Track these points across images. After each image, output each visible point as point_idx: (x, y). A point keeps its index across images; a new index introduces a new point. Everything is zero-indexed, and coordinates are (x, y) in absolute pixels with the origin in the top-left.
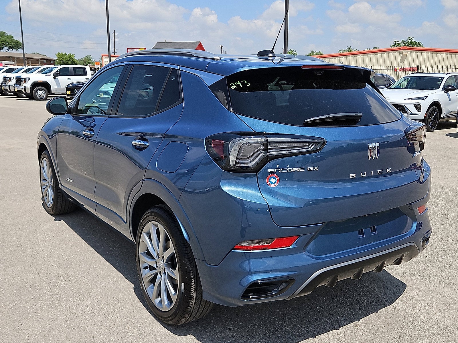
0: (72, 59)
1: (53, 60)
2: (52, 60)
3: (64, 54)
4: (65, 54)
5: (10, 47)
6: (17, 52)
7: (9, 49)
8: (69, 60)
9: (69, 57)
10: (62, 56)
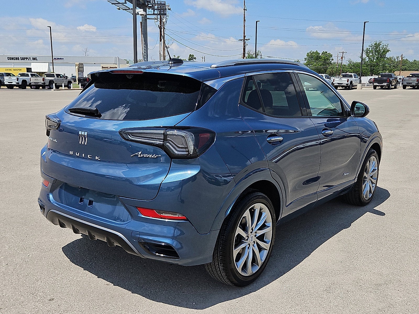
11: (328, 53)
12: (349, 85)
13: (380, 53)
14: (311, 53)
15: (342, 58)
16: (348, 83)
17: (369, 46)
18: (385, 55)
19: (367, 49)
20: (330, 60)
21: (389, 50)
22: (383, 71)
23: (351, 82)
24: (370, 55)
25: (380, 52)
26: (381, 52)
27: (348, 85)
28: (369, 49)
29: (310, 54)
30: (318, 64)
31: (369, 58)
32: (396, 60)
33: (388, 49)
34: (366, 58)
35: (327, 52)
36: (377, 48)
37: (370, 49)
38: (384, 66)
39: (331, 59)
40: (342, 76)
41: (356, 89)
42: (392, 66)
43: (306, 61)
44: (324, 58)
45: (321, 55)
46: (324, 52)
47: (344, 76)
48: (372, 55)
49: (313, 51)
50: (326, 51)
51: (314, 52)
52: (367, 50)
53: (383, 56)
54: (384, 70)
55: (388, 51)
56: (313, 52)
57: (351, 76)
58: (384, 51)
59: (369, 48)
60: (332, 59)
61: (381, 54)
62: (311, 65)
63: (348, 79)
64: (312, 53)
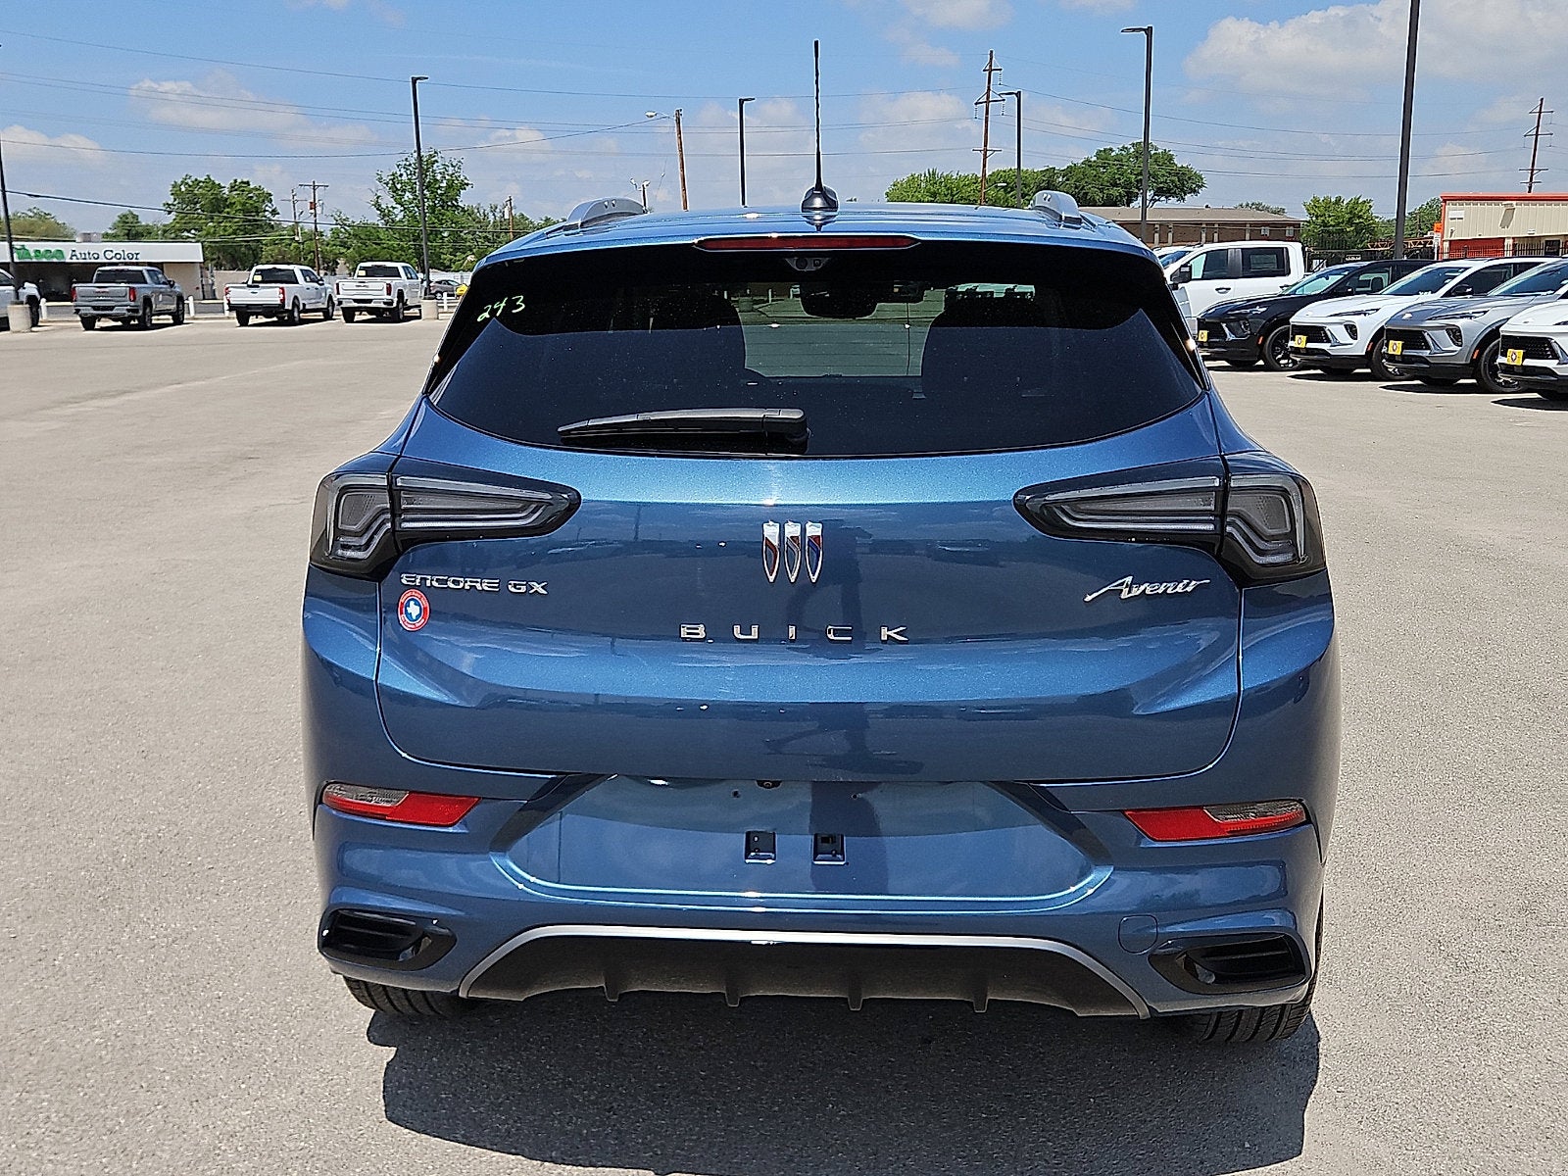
0: (1360, 217)
1: (1293, 225)
2: (1290, 225)
3: (1333, 200)
4: (1338, 201)
5: (1160, 192)
6: (1181, 205)
7: (1157, 198)
8: (1350, 222)
9: (1351, 212)
10: (1327, 209)
11: (251, 187)
12: (395, 305)
13: (439, 192)
14: (190, 186)
15: (313, 206)
16: (389, 297)
17: (398, 166)
18: (456, 200)
19: (393, 175)
20: (267, 213)
21: (466, 181)
22: (455, 256)
23: (401, 294)
24: (406, 198)
25: (438, 189)
26: (440, 188)
27: (391, 303)
28: (401, 175)
29: (183, 189)
30: (225, 229)
31: (405, 208)
32: (491, 218)
33: (462, 178)
34: (394, 208)
35: (248, 183)
36: (423, 173)
37: (404, 178)
38: (456, 236)
39: (267, 208)
40: (363, 273)
41: (419, 318)
42: (480, 237)
43: (173, 215)
44: (244, 204)
45: (226, 191)
46: (239, 181)
47: (371, 272)
48: (414, 199)
49: (193, 179)
50: (245, 180)
51: (200, 182)
52: (392, 180)
53: (449, 203)
54: (456, 250)
55: (464, 185)
56: (196, 180)
57: (395, 273)
58: (450, 186)
59: (399, 173)
60: (273, 211)
61: (441, 195)
62: (196, 230)
63: (388, 282)
64: (191, 184)
